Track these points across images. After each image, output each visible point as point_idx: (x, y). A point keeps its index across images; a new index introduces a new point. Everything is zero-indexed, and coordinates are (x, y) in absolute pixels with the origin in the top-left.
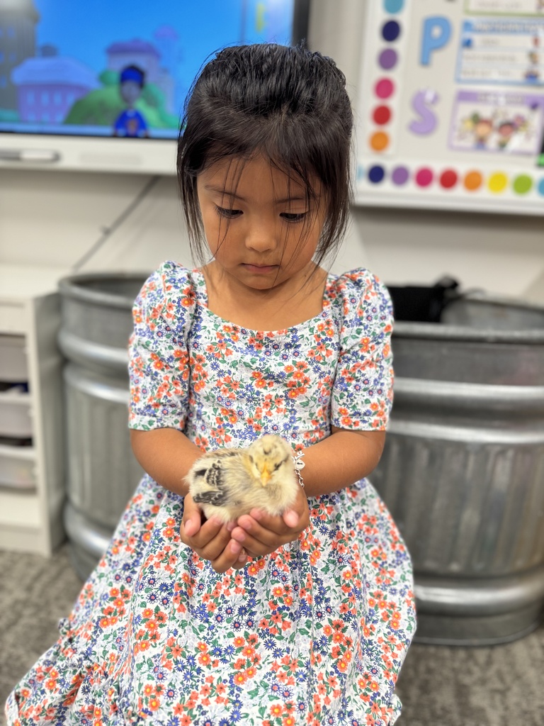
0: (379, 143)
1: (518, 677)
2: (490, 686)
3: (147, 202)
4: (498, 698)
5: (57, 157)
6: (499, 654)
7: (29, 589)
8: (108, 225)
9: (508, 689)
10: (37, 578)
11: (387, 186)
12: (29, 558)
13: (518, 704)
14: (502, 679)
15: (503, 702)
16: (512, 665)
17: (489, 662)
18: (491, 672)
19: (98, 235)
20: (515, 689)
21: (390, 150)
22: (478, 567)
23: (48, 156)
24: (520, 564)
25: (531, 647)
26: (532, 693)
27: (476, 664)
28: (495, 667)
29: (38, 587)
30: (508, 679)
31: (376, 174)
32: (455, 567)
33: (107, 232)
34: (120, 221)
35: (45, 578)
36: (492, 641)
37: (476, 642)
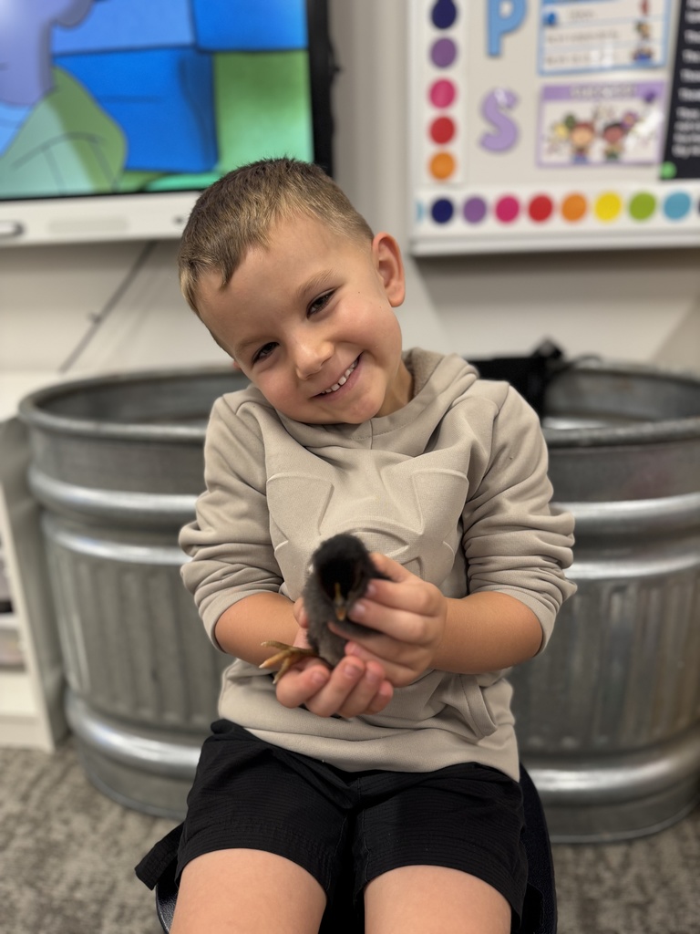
0: (442, 168)
1: (665, 883)
2: (626, 898)
3: (145, 276)
4: (636, 914)
5: (19, 230)
6: (639, 851)
7: (25, 798)
8: (98, 310)
9: (650, 901)
10: (34, 783)
11: (458, 226)
12: (26, 754)
13: (663, 923)
14: (642, 888)
15: (642, 922)
16: (657, 866)
17: (626, 865)
18: (628, 879)
19: (86, 325)
20: (661, 901)
21: (458, 177)
22: (601, 741)
23: (7, 229)
24: (659, 732)
25: (684, 839)
26: (683, 905)
27: (608, 868)
28: (633, 871)
29: (36, 794)
30: (651, 887)
31: (442, 211)
32: (569, 743)
33: (97, 320)
34: (112, 304)
35: (45, 783)
36: (630, 834)
37: (607, 836)
